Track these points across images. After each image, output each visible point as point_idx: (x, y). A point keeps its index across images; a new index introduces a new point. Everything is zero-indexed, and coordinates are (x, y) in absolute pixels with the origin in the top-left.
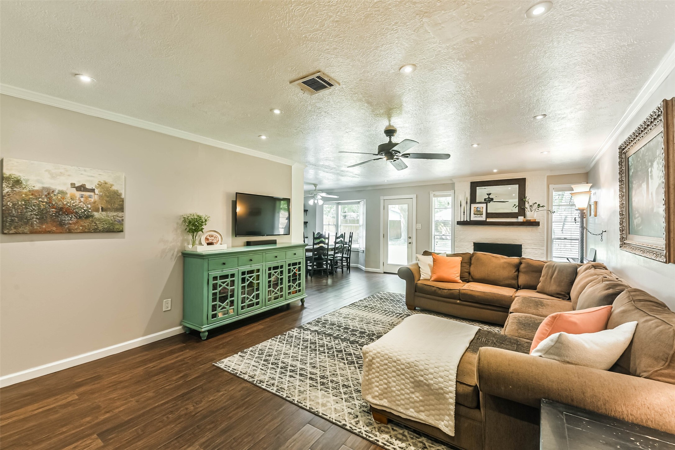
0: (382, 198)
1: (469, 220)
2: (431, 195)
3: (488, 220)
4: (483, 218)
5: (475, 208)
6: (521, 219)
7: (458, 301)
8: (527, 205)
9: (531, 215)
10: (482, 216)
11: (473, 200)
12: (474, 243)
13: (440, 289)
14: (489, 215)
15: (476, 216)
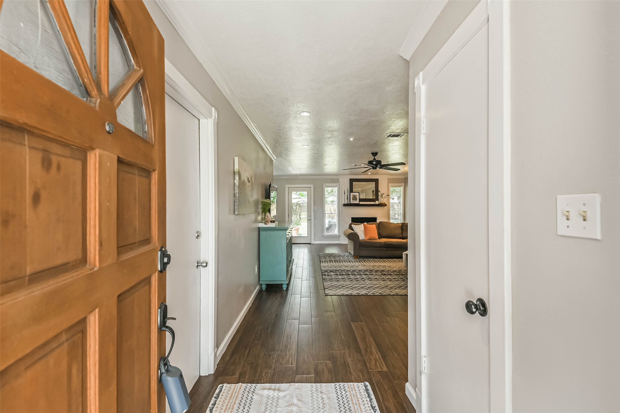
0: (287, 186)
1: (349, 203)
2: (324, 186)
3: (361, 203)
4: (357, 202)
5: (352, 195)
6: (377, 202)
7: (384, 249)
8: (379, 194)
9: (382, 200)
10: (357, 200)
11: (351, 191)
12: (352, 218)
13: (374, 243)
14: (361, 200)
15: (353, 200)
